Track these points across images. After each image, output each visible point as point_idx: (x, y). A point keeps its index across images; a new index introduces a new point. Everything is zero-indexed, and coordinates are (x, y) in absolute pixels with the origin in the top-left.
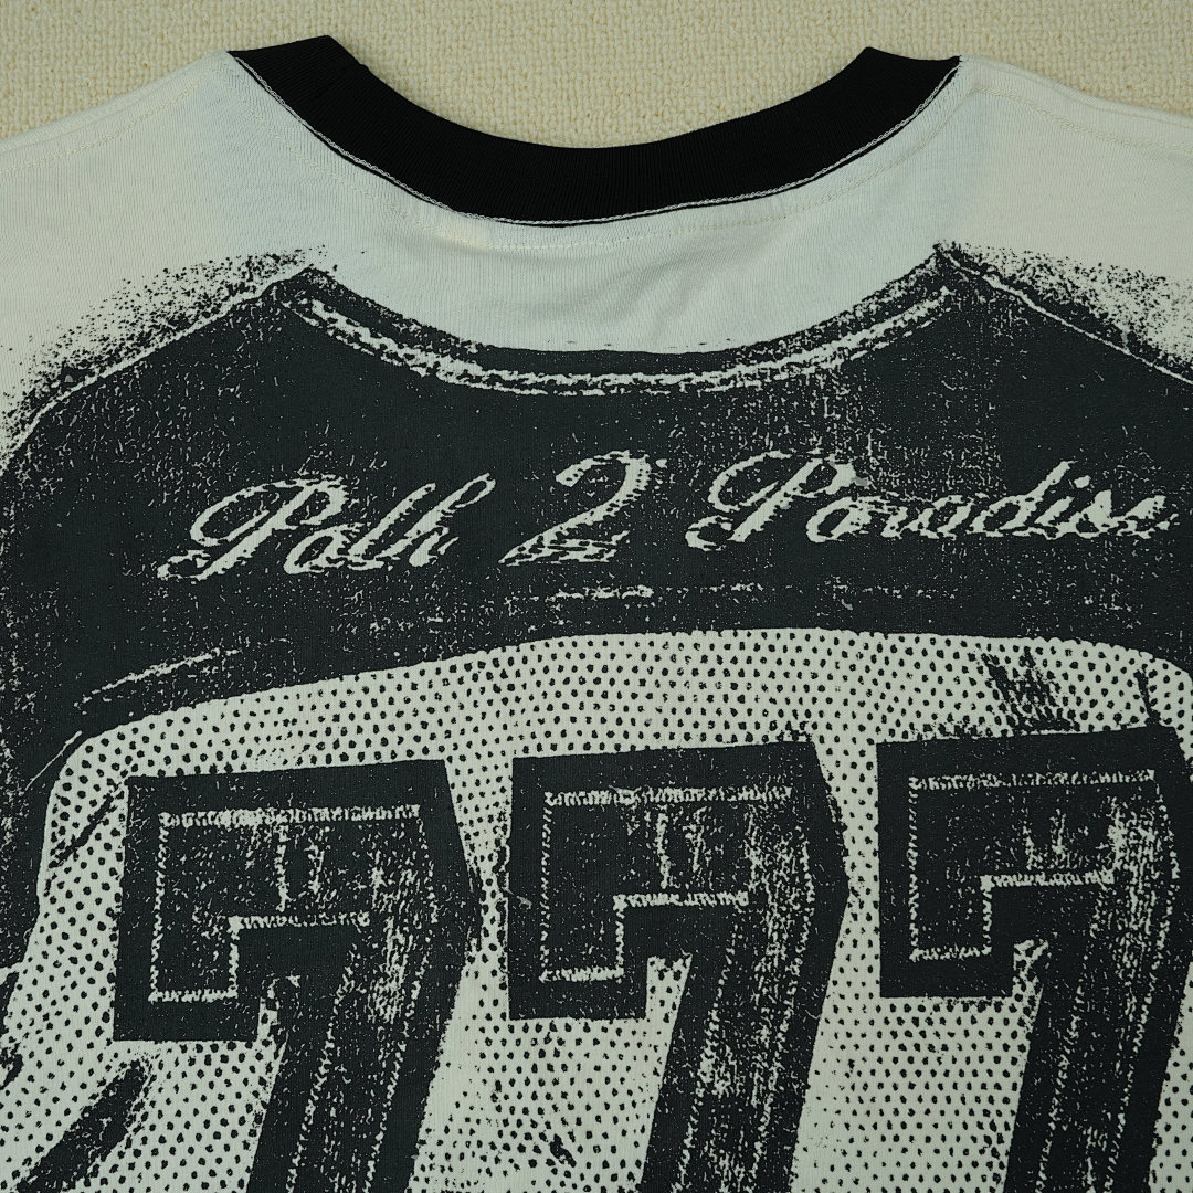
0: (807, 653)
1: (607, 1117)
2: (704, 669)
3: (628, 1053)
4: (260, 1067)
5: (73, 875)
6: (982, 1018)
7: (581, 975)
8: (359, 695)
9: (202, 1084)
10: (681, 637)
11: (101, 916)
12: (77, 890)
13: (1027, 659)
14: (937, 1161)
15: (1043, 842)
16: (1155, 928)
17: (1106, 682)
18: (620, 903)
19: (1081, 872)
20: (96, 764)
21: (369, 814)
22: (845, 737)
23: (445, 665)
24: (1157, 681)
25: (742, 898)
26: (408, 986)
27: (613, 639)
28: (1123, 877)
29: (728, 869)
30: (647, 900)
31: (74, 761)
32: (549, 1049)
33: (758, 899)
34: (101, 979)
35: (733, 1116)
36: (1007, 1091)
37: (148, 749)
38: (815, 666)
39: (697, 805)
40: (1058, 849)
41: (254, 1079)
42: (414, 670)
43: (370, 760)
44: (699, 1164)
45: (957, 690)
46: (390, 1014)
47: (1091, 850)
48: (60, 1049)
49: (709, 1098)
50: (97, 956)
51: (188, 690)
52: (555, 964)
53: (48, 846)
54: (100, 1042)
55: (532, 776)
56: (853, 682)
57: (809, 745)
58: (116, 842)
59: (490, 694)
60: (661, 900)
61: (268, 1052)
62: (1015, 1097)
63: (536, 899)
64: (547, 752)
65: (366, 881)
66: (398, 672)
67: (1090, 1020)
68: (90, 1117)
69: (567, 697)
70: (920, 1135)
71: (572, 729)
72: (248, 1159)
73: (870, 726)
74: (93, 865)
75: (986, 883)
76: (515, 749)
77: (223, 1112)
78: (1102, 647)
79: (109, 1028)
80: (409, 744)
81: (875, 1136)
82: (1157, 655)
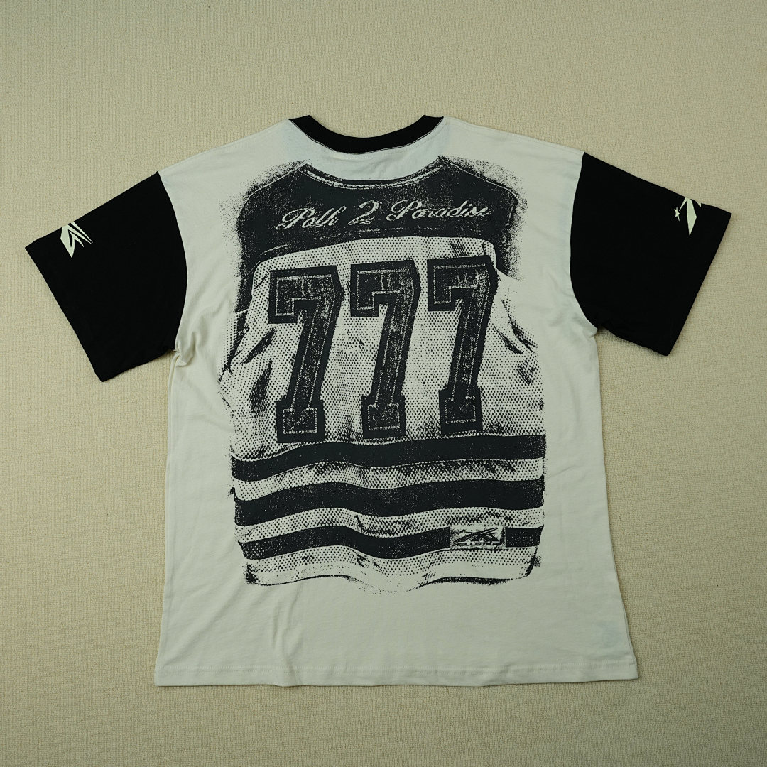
0: (412, 241)
1: (371, 337)
2: (390, 245)
3: (375, 324)
4: (299, 328)
5: (259, 290)
6: (449, 315)
7: (365, 308)
8: (318, 252)
9: (287, 332)
10: (386, 239)
11: (265, 299)
12: (260, 294)
13: (458, 242)
14: (440, 344)
15: (462, 279)
16: (485, 296)
17: (475, 246)
18: (373, 293)
19: (470, 285)
20: (263, 268)
21: (321, 276)
22: (420, 259)
23: (336, 246)
24: (486, 246)
25: (399, 292)
26: (329, 311)
27: (371, 239)
28: (479, 286)
29: (396, 286)
30: (379, 293)
31: (259, 267)
32: (359, 323)
33: (402, 292)
34: (265, 312)
35: (397, 336)
36: (454, 329)
37: (274, 265)
38: (414, 244)
39: (389, 273)
40: (465, 280)
41: (298, 331)
42: (330, 247)
43: (321, 265)
44: (390, 345)
45: (444, 248)
46: (326, 317)
47: (472, 280)
48: (257, 326)
49: (392, 332)
50: (264, 306)
51: (282, 252)
52: (360, 306)
53: (254, 285)
54: (265, 324)
55: (355, 268)
56: (422, 247)
57: (413, 260)
58: (268, 284)
59: (346, 251)
60: (382, 292)
61: (301, 325)
62: (456, 331)
63: (356, 293)
64: (358, 263)
65: (320, 290)
66: (326, 247)
67: (472, 315)
68: (264, 340)
69: (362, 251)
70: (436, 339)
71: (363, 258)
72: (297, 347)
73: (425, 256)
74: (263, 288)
75: (450, 288)
76: (351, 263)
77: (291, 338)
78: (474, 239)
79: (267, 321)
80: (329, 262)
81: (427, 339)
82: (486, 240)
